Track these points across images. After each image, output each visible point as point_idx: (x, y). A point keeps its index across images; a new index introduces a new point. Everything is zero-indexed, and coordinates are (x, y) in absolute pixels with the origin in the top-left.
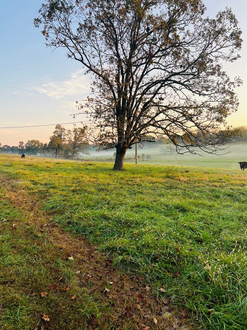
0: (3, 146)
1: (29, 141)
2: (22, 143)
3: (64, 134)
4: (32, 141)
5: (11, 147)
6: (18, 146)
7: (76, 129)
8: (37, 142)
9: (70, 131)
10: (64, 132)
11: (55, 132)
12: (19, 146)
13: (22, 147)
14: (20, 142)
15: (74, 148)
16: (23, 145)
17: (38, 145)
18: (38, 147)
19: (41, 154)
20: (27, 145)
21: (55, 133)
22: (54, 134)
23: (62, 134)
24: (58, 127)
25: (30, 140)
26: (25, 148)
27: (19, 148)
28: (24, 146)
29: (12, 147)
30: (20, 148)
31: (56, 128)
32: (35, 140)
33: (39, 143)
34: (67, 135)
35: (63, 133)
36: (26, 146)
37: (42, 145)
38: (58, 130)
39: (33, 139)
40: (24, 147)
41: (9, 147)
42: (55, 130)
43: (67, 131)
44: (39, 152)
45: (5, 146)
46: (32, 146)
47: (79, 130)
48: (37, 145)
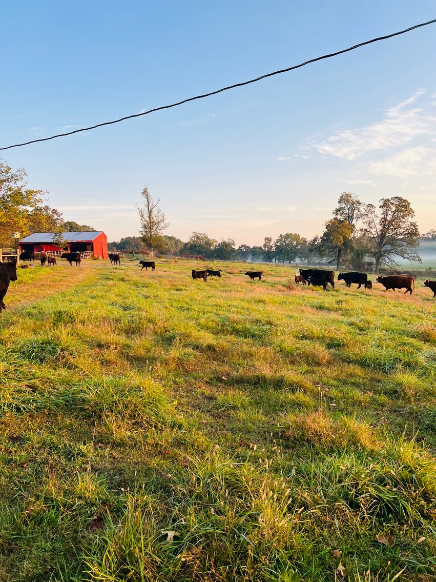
0: (240, 247)
1: (281, 235)
2: (268, 240)
3: (358, 213)
4: (287, 236)
5: (252, 247)
6: (262, 246)
7: (388, 200)
8: (296, 237)
9: (372, 206)
10: (359, 210)
11: (338, 210)
12: (265, 246)
13: (268, 248)
14: (266, 239)
15: (380, 244)
16: (271, 244)
17: (297, 243)
18: (297, 246)
19: (303, 259)
20: (278, 244)
21: (337, 214)
22: (334, 216)
23: (353, 215)
24: (344, 199)
25: (284, 234)
26: (274, 248)
27: (263, 248)
28: (273, 245)
29: (254, 248)
30: (266, 249)
31: (339, 202)
32: (291, 234)
33: (299, 239)
34: (365, 217)
35: (356, 211)
36: (275, 246)
37: (305, 242)
38: (344, 206)
39: (289, 232)
40: (272, 247)
41: (248, 247)
42: (337, 206)
43: (364, 207)
44: (299, 257)
45: (242, 246)
46: (287, 245)
47: (396, 203)
48: (295, 243)
